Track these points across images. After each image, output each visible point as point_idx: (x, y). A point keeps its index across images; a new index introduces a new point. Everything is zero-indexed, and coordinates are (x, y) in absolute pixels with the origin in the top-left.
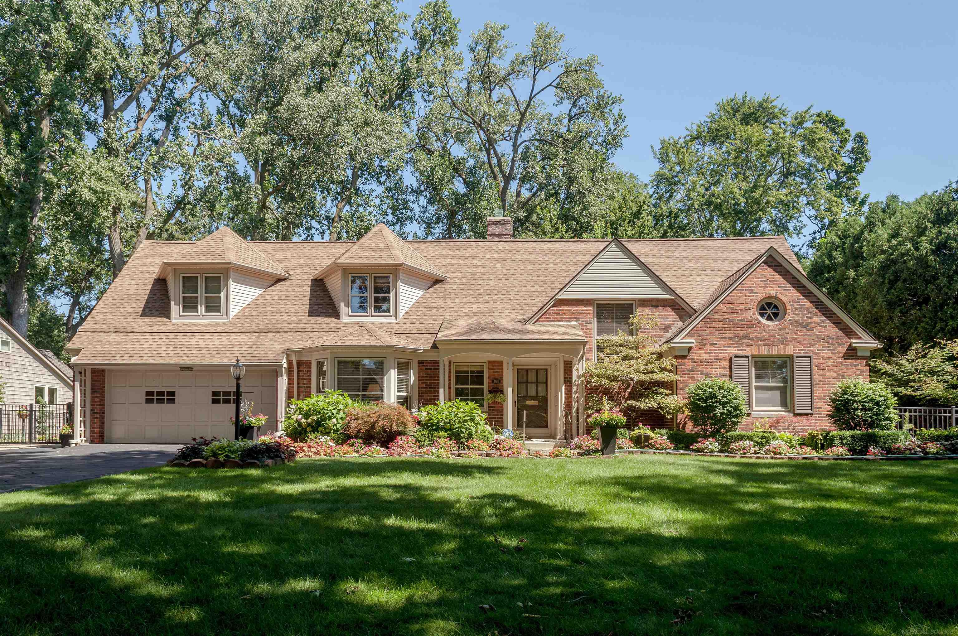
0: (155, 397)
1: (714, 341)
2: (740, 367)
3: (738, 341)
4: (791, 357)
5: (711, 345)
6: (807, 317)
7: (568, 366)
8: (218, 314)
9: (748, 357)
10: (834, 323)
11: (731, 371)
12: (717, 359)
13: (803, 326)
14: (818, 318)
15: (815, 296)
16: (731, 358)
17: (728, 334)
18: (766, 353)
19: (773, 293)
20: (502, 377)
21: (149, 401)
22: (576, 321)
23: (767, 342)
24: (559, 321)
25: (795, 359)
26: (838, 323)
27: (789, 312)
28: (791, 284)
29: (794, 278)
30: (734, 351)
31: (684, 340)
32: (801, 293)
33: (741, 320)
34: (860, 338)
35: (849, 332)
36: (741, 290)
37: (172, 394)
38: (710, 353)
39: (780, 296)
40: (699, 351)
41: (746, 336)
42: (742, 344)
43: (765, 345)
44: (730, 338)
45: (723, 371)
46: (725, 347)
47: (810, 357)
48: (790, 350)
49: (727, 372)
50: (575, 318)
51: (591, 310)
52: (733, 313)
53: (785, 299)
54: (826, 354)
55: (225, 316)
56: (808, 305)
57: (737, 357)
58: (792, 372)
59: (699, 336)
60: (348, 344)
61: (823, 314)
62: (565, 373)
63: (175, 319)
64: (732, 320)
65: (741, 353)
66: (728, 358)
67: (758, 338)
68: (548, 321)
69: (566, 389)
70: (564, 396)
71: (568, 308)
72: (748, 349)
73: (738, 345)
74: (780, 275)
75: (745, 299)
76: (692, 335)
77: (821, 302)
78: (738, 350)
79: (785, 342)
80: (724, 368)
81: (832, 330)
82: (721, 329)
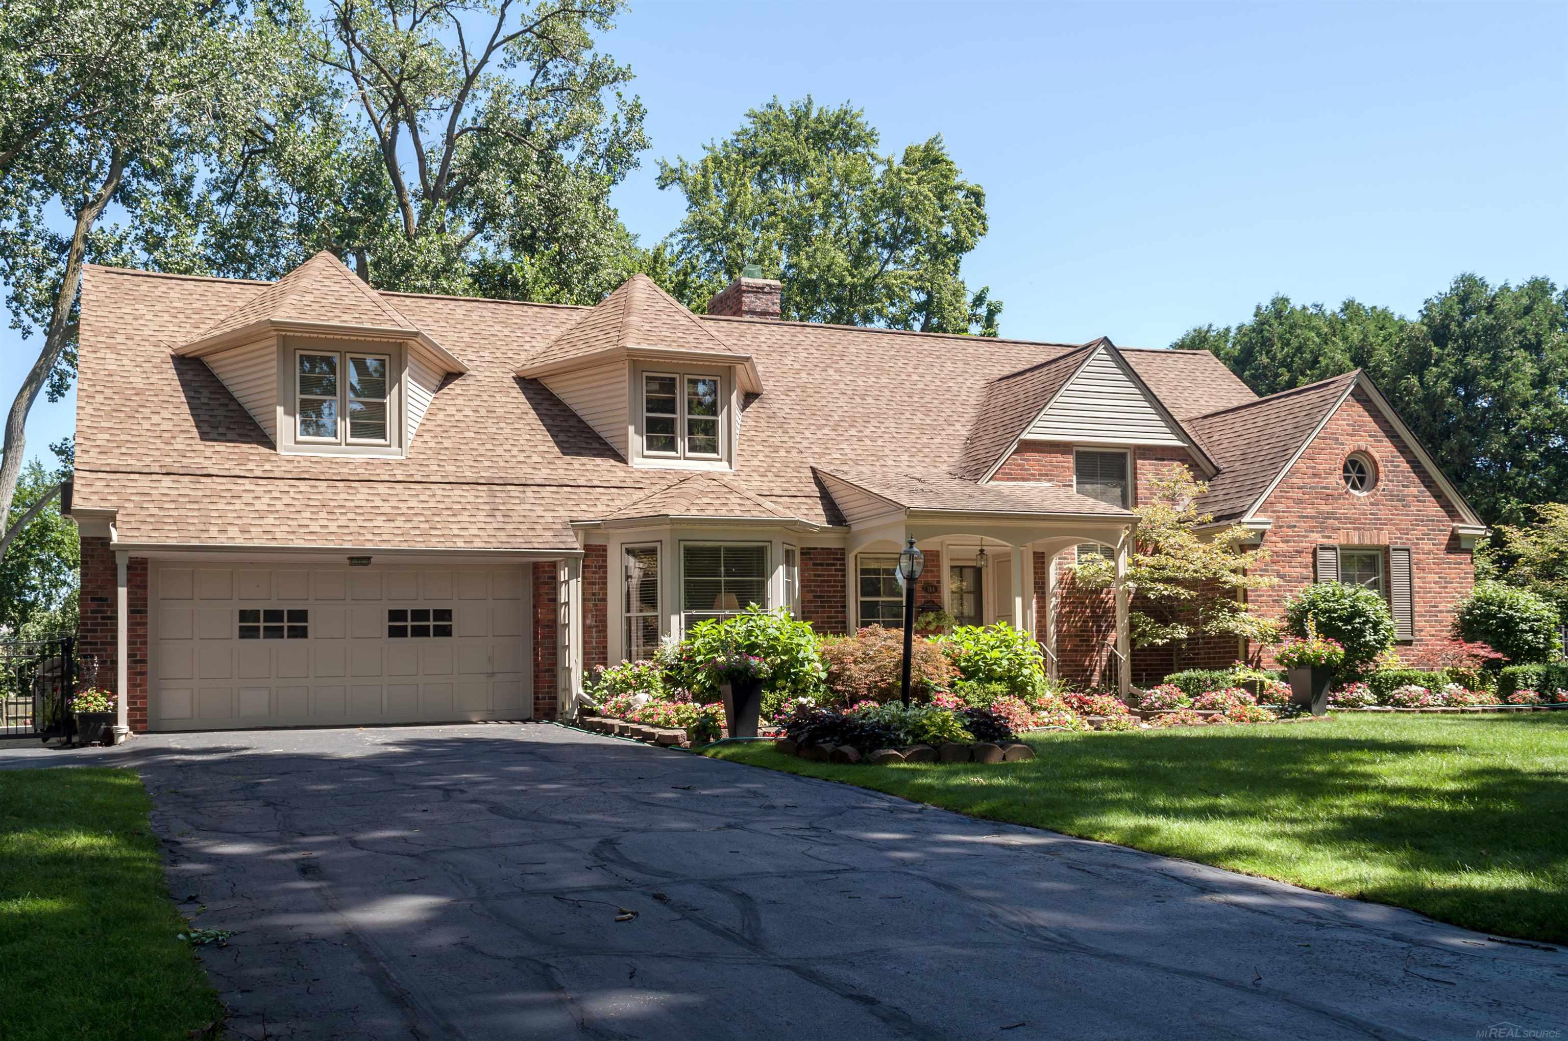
0: (262, 624)
1: (1292, 521)
2: (1327, 564)
3: (1322, 522)
4: (1386, 549)
5: (1289, 527)
6: (1403, 486)
7: (1041, 562)
8: (382, 441)
9: (1335, 549)
10: (1434, 497)
11: (1315, 572)
12: (1297, 551)
13: (1399, 500)
14: (1416, 489)
15: (1411, 452)
16: (1315, 549)
17: (1310, 511)
18: (1356, 542)
19: (1363, 445)
20: (939, 582)
21: (247, 633)
22: (1050, 480)
23: (1356, 523)
24: (1024, 479)
25: (1392, 553)
26: (1439, 496)
27: (1382, 476)
28: (1385, 431)
29: (1387, 422)
30: (1317, 538)
31: (1255, 520)
32: (1396, 447)
33: (1325, 488)
34: (1463, 521)
35: (1452, 513)
36: (1324, 438)
37: (302, 615)
38: (1287, 542)
39: (1371, 450)
40: (1274, 539)
41: (1332, 513)
42: (1326, 528)
43: (1355, 529)
44: (1312, 517)
45: (1305, 572)
46: (1306, 531)
47: (1408, 550)
48: (1384, 539)
49: (1309, 572)
50: (1047, 475)
51: (1070, 461)
52: (1315, 475)
53: (1377, 456)
54: (1427, 545)
55: (395, 448)
56: (1405, 466)
57: (1324, 548)
58: (1388, 572)
59: (1273, 512)
60: (710, 513)
61: (1423, 482)
62: (1035, 573)
63: (287, 449)
64: (1314, 488)
65: (1326, 541)
66: (1311, 550)
67: (1346, 518)
68: (1008, 480)
69: (1038, 603)
70: (1035, 615)
71: (1037, 456)
72: (1335, 536)
73: (1323, 529)
74: (1371, 416)
75: (1330, 454)
76: (1265, 511)
77: (1419, 462)
78: (1323, 537)
79: (1379, 524)
80: (1306, 567)
81: (1433, 508)
82: (1300, 502)
